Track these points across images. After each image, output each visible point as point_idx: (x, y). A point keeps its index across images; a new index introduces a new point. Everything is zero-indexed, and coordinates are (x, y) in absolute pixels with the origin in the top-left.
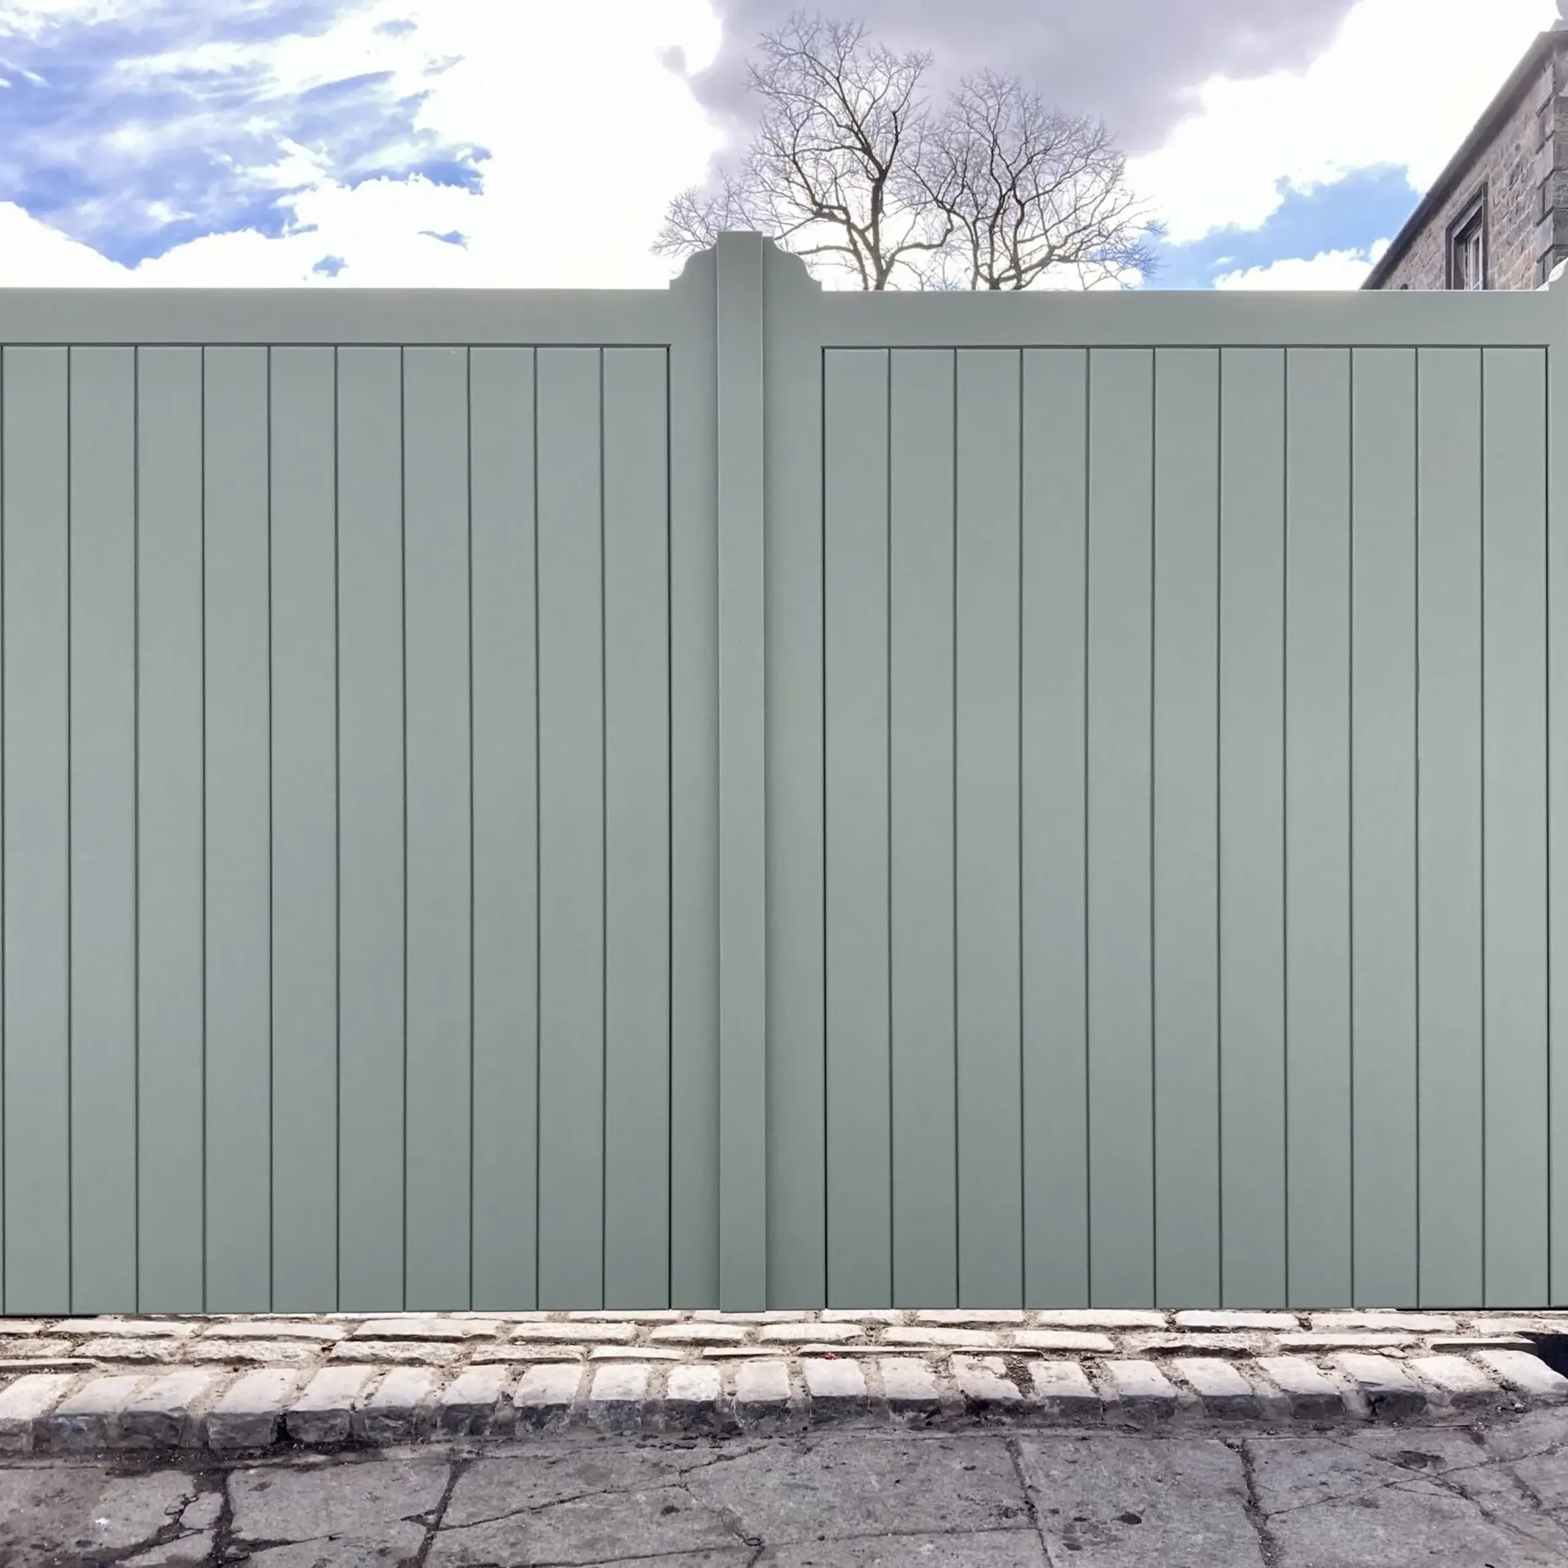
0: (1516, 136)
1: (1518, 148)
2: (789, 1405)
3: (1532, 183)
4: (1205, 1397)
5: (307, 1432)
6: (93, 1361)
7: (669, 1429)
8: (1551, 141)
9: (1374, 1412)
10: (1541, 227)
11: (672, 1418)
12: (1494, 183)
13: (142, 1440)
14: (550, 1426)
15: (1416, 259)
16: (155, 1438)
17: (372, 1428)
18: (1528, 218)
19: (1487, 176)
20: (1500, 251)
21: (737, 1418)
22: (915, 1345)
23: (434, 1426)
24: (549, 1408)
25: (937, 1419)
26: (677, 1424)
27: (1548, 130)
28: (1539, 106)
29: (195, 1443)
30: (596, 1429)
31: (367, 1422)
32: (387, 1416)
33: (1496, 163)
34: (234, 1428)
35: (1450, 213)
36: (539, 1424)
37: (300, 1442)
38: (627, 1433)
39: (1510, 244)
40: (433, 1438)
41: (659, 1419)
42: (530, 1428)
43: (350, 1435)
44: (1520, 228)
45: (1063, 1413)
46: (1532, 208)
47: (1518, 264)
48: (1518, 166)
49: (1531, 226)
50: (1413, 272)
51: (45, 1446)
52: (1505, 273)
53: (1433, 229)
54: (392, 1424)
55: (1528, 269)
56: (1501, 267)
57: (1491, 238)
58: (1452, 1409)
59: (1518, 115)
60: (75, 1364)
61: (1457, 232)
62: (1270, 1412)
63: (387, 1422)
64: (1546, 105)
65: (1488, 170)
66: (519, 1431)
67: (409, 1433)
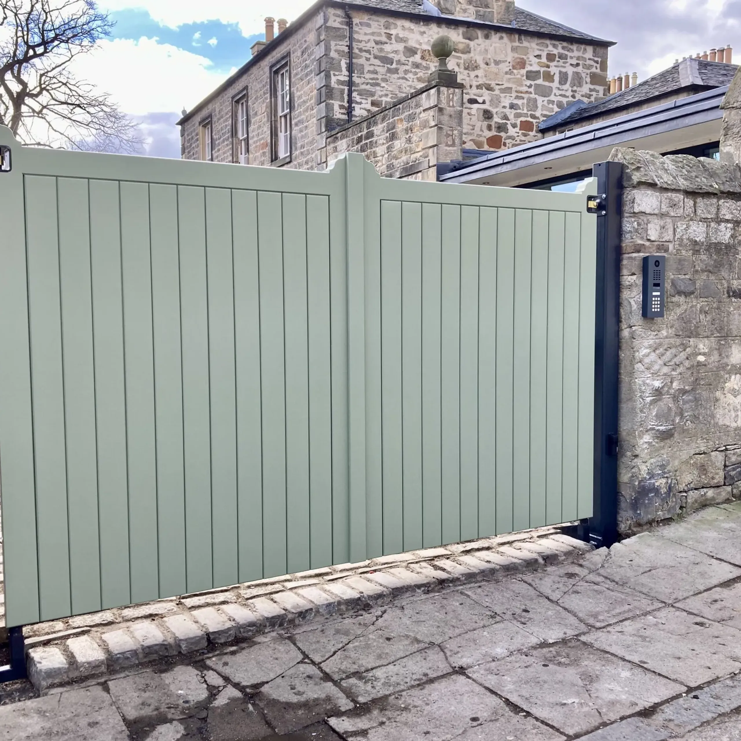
0: (304, 36)
1: (305, 41)
2: (385, 593)
3: (313, 57)
4: (502, 566)
5: (220, 639)
6: (88, 628)
7: (347, 610)
8: (323, 43)
9: (546, 562)
10: (319, 76)
11: (349, 606)
12: (293, 53)
13: (155, 657)
14: (308, 618)
15: (252, 76)
16: (159, 655)
17: (244, 632)
18: (311, 71)
19: (290, 49)
20: (297, 81)
21: (369, 602)
22: (392, 563)
23: (265, 626)
24: (307, 611)
25: (430, 589)
26: (350, 607)
27: (322, 38)
28: (317, 27)
29: (175, 653)
30: (323, 615)
31: (242, 630)
32: (249, 626)
33: (295, 45)
34: (192, 644)
35: (271, 60)
36: (304, 618)
37: (217, 643)
38: (334, 614)
39: (302, 80)
40: (266, 631)
41: (343, 607)
42: (301, 619)
43: (236, 637)
44: (307, 75)
45: (466, 579)
46: (314, 66)
47: (306, 89)
48: (306, 48)
49: (313, 74)
50: (251, 80)
51: (112, 668)
52: (300, 91)
53: (262, 65)
54: (252, 629)
55: (312, 92)
56: (297, 88)
57: (292, 76)
58: (564, 557)
59: (305, 28)
60: (83, 631)
61: (275, 69)
62: (520, 568)
63: (249, 628)
64: (320, 28)
65: (290, 46)
66: (297, 622)
67: (257, 631)
